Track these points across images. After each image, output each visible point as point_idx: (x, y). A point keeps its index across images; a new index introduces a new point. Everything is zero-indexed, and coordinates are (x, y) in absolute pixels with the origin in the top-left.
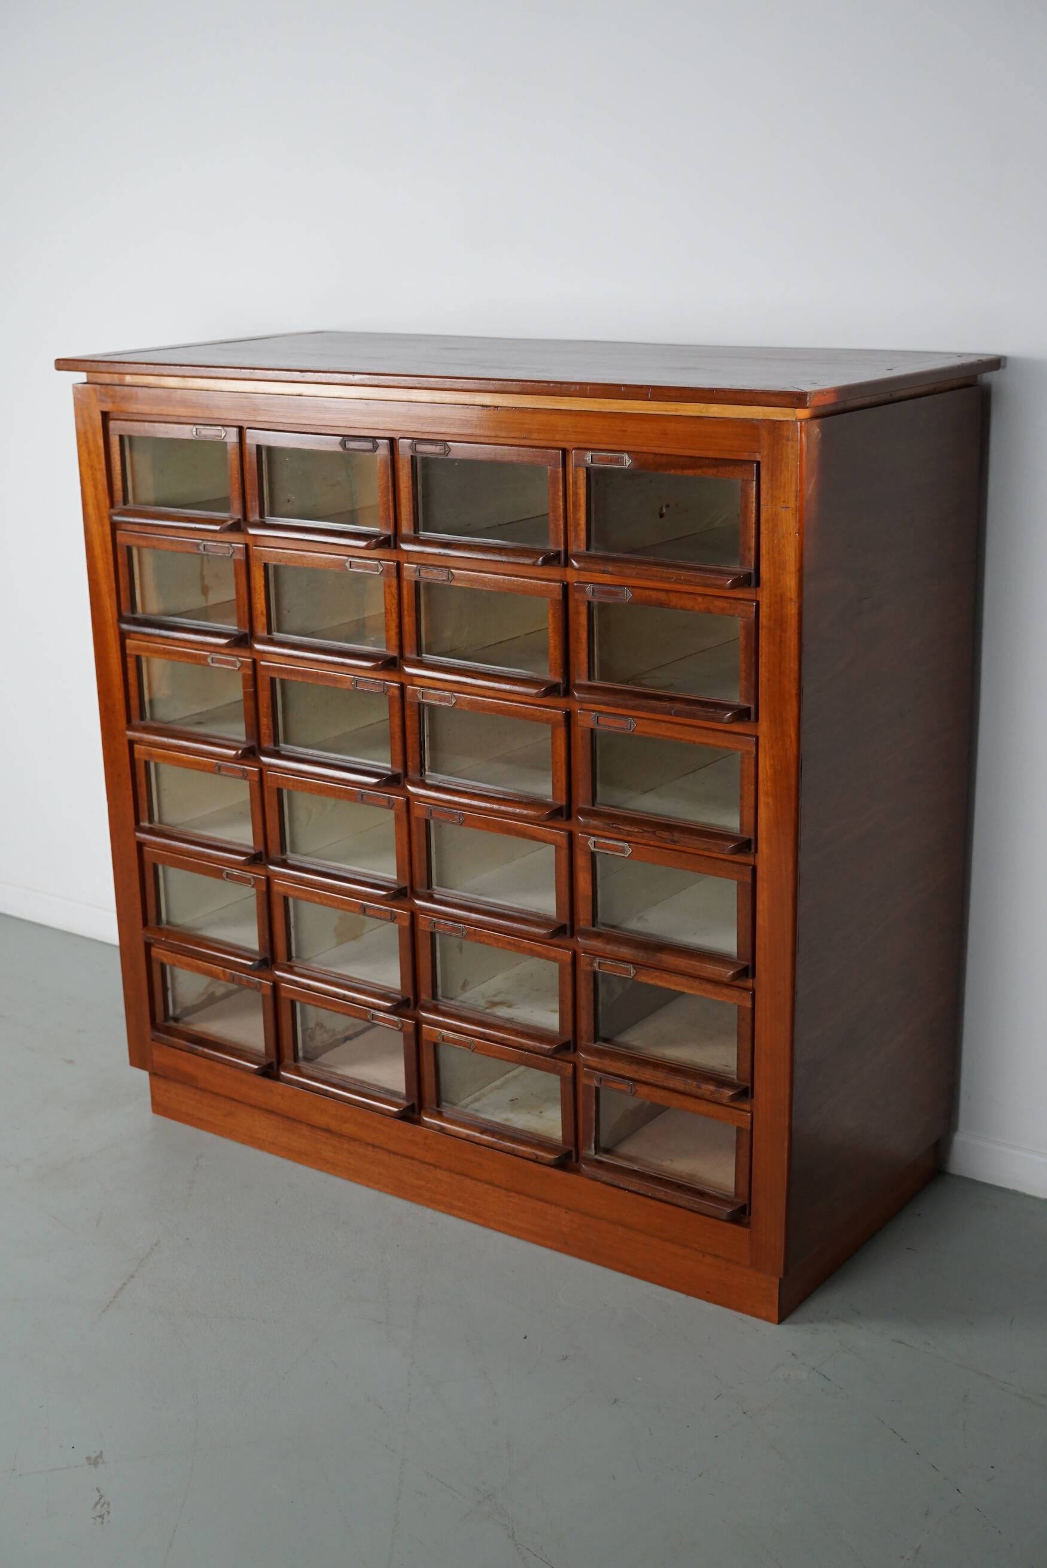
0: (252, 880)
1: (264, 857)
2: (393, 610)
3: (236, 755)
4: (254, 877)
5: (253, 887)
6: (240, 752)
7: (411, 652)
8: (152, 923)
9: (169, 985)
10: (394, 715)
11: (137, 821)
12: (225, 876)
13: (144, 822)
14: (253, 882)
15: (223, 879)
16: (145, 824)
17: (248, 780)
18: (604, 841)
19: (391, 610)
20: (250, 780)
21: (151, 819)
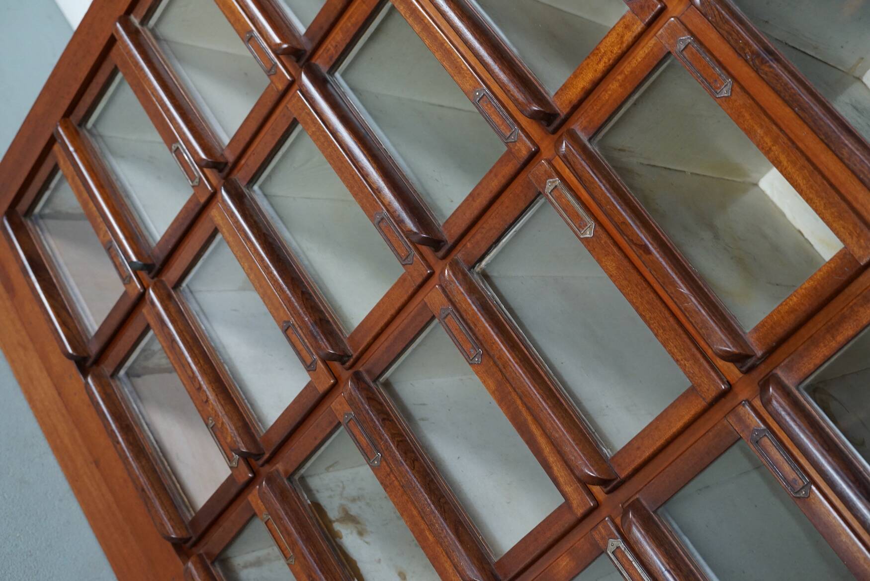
0: (197, 180)
1: (227, 170)
2: (605, 59)
3: (279, 45)
4: (200, 178)
5: (193, 187)
6: (285, 46)
7: (584, 129)
8: (74, 119)
9: (53, 185)
10: (496, 176)
11: (130, 10)
12: (174, 148)
13: (136, 17)
14: (196, 184)
15: (170, 149)
16: (135, 20)
17: (270, 79)
18: (631, 559)
19: (602, 57)
20: (272, 82)
21: (145, 20)
